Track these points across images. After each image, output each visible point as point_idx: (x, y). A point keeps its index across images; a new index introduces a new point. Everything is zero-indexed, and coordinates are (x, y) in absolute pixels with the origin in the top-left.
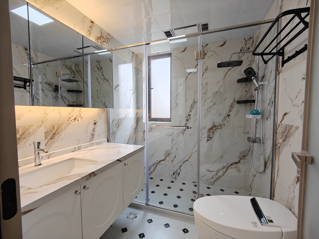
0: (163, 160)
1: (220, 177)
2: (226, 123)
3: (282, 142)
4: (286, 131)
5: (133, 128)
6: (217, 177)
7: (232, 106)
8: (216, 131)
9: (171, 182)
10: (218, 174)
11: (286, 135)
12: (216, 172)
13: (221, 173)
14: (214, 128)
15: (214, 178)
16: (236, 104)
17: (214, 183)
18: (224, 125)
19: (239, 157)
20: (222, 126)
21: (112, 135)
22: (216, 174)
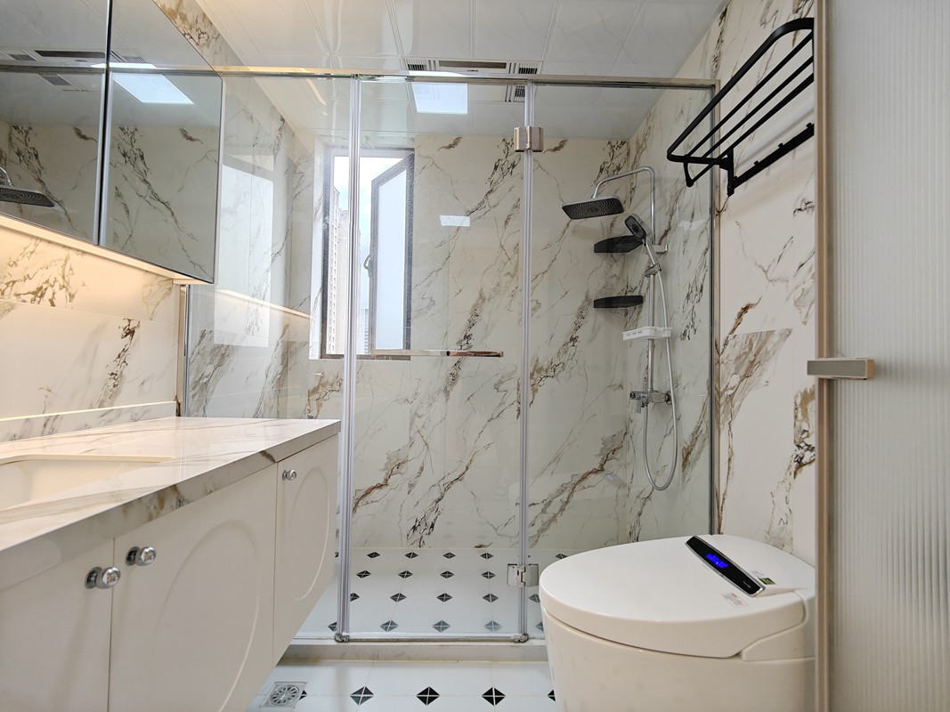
0: (380, 486)
1: (554, 518)
2: (568, 360)
3: (740, 383)
4: (751, 349)
5: (271, 376)
6: (546, 518)
7: (581, 315)
8: (541, 383)
9: (408, 556)
10: (548, 510)
11: (752, 360)
12: (542, 506)
13: (555, 507)
14: (536, 375)
15: (538, 525)
16: (592, 310)
17: (536, 541)
18: (561, 365)
19: (600, 455)
20: (558, 369)
21: (196, 390)
22: (544, 511)
